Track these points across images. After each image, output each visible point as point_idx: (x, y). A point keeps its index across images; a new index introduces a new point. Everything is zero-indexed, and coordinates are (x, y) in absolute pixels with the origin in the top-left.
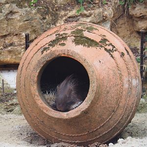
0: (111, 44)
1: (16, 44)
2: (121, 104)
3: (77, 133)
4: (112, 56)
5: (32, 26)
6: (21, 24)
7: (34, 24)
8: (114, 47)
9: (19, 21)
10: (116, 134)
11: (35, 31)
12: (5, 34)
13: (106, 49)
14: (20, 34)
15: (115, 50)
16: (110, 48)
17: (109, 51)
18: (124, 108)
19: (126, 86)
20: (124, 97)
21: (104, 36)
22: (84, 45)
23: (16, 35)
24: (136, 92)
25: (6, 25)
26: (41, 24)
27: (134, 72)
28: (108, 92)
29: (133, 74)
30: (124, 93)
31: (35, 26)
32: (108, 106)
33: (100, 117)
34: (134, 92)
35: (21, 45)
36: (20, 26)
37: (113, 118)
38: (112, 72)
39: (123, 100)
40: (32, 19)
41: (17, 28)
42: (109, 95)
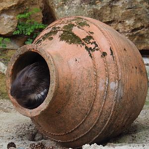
0: (95, 42)
1: (121, 31)
2: (95, 108)
3: (57, 132)
4: (91, 56)
5: (136, 15)
6: (123, 11)
7: (139, 13)
8: (97, 46)
9: (122, 8)
10: (94, 138)
11: (141, 20)
12: (108, 20)
13: (86, 48)
14: (124, 21)
15: (97, 50)
16: (93, 46)
17: (89, 49)
18: (99, 112)
19: (102, 88)
20: (98, 100)
21: (92, 33)
22: (67, 41)
23: (120, 22)
24: (114, 95)
25: (109, 12)
26: (147, 12)
27: (114, 75)
28: (80, 94)
29: (112, 76)
30: (98, 96)
31: (140, 15)
32: (80, 108)
33: (73, 118)
34: (111, 96)
35: (125, 32)
36: (122, 13)
37: (87, 121)
38: (86, 73)
39: (97, 104)
40: (136, 7)
41: (120, 15)
42: (81, 96)
